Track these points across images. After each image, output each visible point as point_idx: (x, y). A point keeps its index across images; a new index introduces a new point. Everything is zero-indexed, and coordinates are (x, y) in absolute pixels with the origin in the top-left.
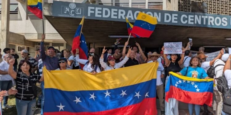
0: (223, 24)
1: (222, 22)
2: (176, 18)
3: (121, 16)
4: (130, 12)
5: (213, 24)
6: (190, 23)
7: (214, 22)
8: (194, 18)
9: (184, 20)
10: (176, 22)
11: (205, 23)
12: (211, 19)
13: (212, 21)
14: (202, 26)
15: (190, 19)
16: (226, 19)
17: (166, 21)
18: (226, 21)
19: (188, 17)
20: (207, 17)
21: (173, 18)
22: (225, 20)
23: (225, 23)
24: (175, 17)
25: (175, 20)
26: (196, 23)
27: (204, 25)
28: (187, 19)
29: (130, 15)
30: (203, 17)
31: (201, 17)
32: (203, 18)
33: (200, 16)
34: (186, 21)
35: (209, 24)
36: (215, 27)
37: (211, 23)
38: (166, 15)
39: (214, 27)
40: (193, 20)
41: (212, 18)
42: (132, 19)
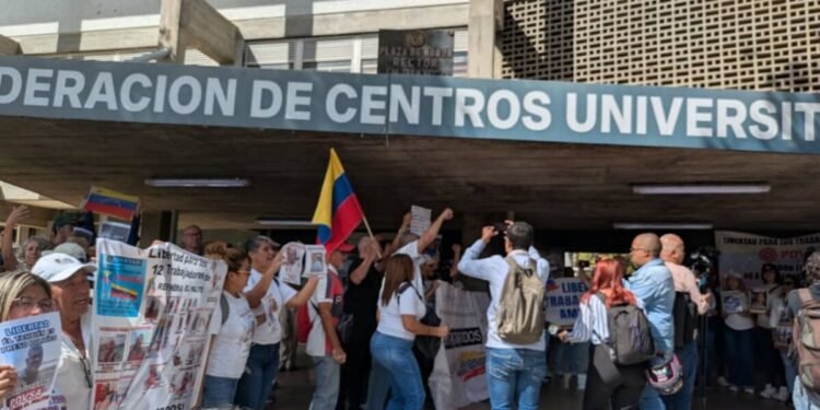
0: (528, 122)
1: (524, 112)
2: (306, 101)
3: (66, 98)
4: (105, 78)
5: (478, 122)
6: (366, 118)
7: (484, 115)
8: (387, 99)
9: (341, 109)
10: (305, 116)
11: (437, 120)
12: (470, 101)
13: (475, 111)
14: (425, 132)
15: (368, 104)
16: (545, 99)
17: (257, 111)
18: (546, 106)
19: (359, 92)
20: (448, 92)
21: (292, 100)
22: (537, 102)
23: (537, 119)
24: (300, 94)
25: (299, 108)
26: (394, 117)
27: (436, 127)
28: (357, 103)
29: (103, 91)
30: (429, 91)
31: (422, 91)
32: (430, 99)
33: (416, 91)
34: (351, 113)
35: (459, 121)
36: (490, 135)
37: (467, 117)
38: (259, 86)
39: (480, 135)
40: (381, 105)
41: (478, 95)
42: (112, 106)
